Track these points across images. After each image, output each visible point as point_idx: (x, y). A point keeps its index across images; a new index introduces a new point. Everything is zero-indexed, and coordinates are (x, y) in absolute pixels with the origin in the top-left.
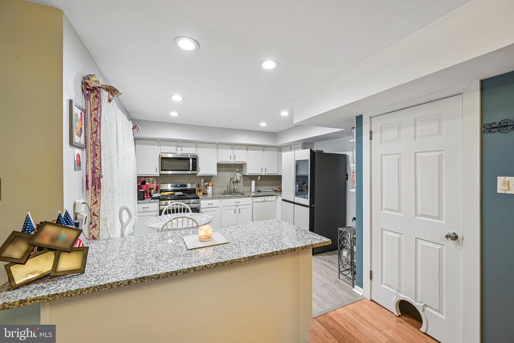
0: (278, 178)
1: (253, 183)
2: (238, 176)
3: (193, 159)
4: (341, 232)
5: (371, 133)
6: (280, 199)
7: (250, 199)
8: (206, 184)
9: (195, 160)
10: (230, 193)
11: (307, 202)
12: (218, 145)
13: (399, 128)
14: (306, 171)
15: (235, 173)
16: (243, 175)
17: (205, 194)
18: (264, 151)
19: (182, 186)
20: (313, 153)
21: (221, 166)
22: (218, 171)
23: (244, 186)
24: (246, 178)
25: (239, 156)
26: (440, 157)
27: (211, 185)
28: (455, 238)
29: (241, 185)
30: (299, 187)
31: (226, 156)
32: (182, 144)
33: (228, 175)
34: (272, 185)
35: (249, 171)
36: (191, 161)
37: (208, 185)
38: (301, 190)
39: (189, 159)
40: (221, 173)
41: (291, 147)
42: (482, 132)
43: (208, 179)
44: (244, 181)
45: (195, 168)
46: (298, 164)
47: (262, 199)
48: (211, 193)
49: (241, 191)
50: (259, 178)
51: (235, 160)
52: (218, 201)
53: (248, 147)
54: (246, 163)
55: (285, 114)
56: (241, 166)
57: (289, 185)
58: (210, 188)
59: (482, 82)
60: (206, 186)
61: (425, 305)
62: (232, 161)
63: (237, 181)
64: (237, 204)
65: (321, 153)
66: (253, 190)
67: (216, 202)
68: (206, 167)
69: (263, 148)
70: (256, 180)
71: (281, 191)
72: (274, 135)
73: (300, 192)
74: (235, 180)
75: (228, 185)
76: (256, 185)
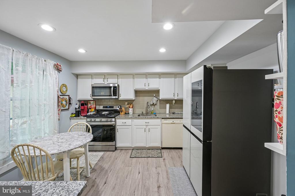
1: (168, 106)
2: (155, 100)
3: (114, 87)
7: (159, 120)
8: (128, 106)
9: (116, 88)
10: (147, 114)
15: (153, 97)
16: (160, 100)
17: (127, 113)
18: (175, 78)
19: (110, 107)
23: (160, 108)
24: (162, 102)
25: (153, 84)
27: (131, 107)
32: (108, 77)
33: (145, 99)
35: (162, 96)
36: (112, 89)
39: (111, 87)
40: (138, 98)
43: (130, 102)
44: (159, 104)
48: (132, 113)
49: (157, 112)
50: (174, 102)
51: (149, 87)
53: (161, 75)
54: (159, 89)
56: (157, 92)
58: (131, 109)
62: (147, 88)
63: (153, 105)
64: (146, 124)
68: (126, 94)
69: (175, 75)
70: (171, 104)
72: (185, 63)
74: (152, 103)
76: (170, 108)
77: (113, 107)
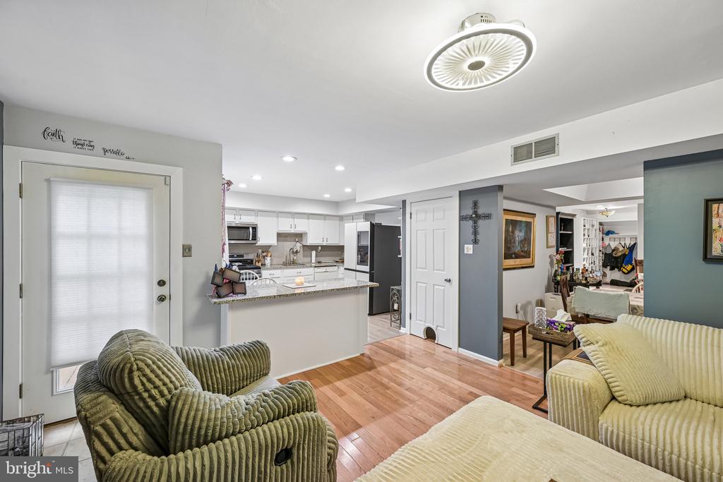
0: (340, 249)
1: (314, 253)
2: (298, 246)
3: (253, 228)
4: (393, 289)
5: (411, 214)
6: (342, 269)
7: (312, 269)
8: (265, 254)
9: (255, 229)
10: (290, 264)
11: (367, 268)
12: (279, 214)
13: (426, 213)
14: (366, 242)
15: (294, 243)
16: (303, 246)
17: (264, 265)
18: (325, 220)
19: (238, 256)
20: (372, 226)
21: (281, 236)
22: (278, 241)
23: (304, 256)
24: (306, 248)
25: (300, 226)
26: (444, 232)
27: (269, 255)
28: (449, 281)
29: (300, 255)
30: (361, 258)
31: (287, 226)
32: (241, 212)
33: (288, 245)
34: (334, 256)
35: (311, 240)
36: (251, 230)
37: (267, 256)
38: (363, 261)
39: (248, 228)
40: (280, 243)
41: (353, 217)
42: (460, 220)
43: (266, 249)
44: (303, 251)
45: (255, 238)
46: (360, 235)
47: (324, 269)
48: (270, 264)
49: (300, 262)
50: (320, 248)
51: (295, 230)
52: (279, 271)
53: (309, 216)
54: (306, 233)
55: (348, 190)
56: (299, 236)
57: (351, 256)
58: (269, 258)
59: (460, 192)
60: (264, 257)
61: (438, 326)
62: (292, 231)
63: (297, 252)
65: (380, 225)
66: (313, 261)
67: (277, 273)
68: (266, 237)
69: (325, 217)
70: (316, 251)
71: (343, 262)
72: (336, 204)
73: (362, 261)
74: (295, 250)
75: (286, 257)
76: (316, 256)
77: (242, 256)
